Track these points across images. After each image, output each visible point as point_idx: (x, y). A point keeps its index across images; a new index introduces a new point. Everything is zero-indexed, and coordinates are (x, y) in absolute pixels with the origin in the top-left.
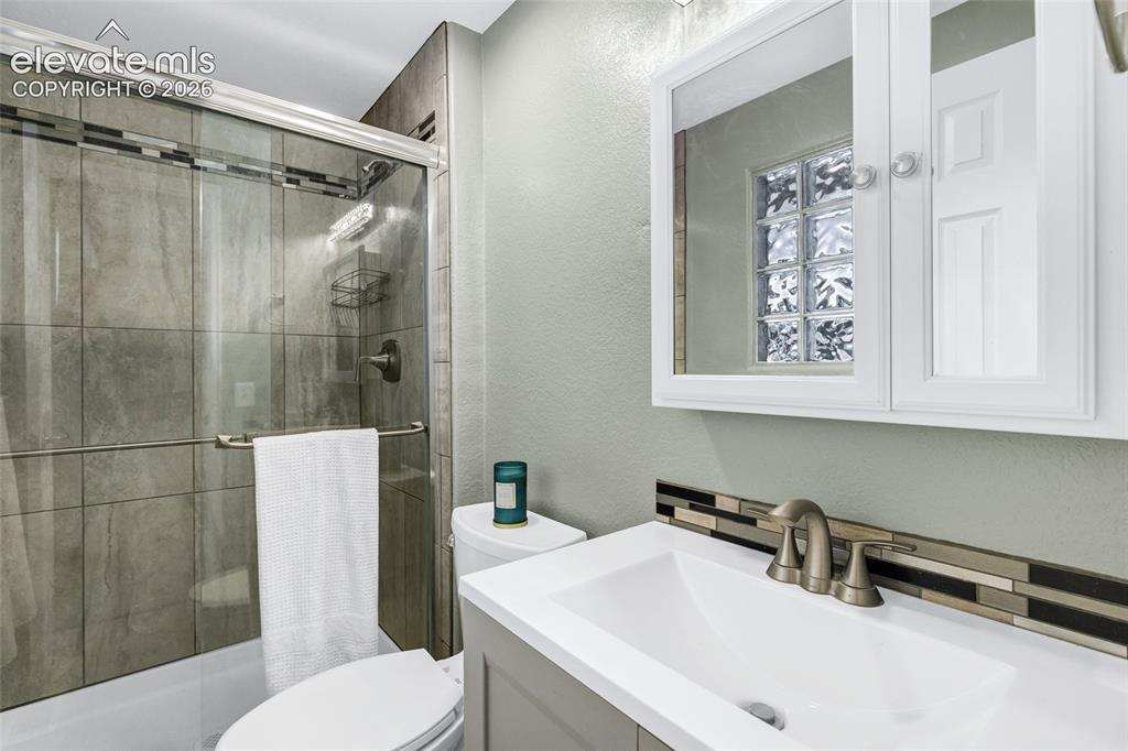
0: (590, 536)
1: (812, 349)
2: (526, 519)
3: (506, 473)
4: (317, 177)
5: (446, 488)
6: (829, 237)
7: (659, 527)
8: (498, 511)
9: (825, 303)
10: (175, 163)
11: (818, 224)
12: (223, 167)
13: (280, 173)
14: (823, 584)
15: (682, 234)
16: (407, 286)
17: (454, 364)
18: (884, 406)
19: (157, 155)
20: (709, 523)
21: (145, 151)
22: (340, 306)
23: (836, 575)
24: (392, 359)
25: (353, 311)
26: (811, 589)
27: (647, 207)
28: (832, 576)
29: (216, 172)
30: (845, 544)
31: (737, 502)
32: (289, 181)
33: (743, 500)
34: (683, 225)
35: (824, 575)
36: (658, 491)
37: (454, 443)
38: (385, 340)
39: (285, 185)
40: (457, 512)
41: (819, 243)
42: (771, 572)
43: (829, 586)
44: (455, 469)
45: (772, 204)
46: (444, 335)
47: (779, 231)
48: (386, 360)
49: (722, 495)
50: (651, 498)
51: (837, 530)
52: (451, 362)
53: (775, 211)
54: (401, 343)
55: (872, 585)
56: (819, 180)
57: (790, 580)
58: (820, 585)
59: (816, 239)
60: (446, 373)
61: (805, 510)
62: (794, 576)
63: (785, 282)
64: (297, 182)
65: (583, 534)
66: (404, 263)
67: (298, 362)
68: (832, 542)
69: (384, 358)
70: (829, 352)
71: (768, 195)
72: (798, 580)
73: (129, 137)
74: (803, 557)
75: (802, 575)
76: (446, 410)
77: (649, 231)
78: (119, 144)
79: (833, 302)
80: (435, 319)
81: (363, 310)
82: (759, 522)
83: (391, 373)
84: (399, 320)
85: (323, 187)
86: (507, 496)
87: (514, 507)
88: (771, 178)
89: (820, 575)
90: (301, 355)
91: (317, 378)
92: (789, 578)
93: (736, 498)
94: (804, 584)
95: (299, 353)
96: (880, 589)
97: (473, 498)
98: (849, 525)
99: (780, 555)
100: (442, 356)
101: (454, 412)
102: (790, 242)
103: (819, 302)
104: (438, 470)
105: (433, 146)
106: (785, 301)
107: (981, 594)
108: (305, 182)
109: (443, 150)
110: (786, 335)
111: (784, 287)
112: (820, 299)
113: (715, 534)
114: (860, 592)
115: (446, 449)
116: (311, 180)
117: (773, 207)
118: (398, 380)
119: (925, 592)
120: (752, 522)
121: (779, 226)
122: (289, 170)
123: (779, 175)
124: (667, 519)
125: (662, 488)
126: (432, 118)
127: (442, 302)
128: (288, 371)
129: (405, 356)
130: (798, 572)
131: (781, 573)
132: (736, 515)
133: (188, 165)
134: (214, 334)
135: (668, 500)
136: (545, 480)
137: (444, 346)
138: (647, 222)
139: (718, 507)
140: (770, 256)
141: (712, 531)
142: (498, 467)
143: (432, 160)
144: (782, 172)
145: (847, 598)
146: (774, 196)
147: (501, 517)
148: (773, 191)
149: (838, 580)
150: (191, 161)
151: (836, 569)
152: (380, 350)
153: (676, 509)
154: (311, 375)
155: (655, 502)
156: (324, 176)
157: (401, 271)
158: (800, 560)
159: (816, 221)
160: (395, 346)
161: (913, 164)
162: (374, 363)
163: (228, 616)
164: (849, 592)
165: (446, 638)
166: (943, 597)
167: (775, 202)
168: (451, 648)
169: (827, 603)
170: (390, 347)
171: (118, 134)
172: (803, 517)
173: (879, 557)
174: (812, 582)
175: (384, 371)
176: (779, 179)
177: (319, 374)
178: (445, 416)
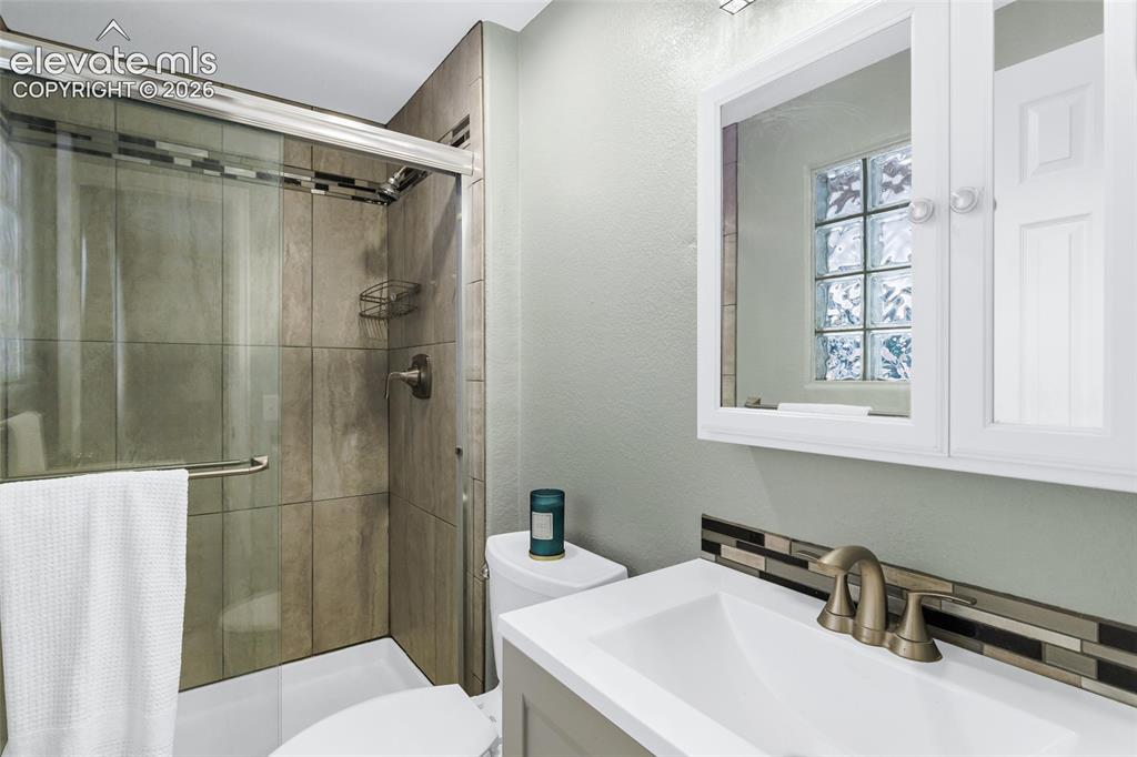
0: (632, 573)
1: (877, 366)
2: (563, 552)
3: (544, 501)
4: (346, 182)
5: (479, 514)
6: (897, 242)
7: (703, 566)
8: (534, 542)
9: (892, 314)
10: (206, 171)
11: (884, 227)
12: (252, 174)
13: (309, 179)
14: (877, 635)
15: (732, 235)
16: (439, 299)
17: (487, 382)
18: (941, 452)
19: (189, 164)
20: (758, 564)
21: (177, 161)
22: (369, 317)
23: (891, 625)
24: (423, 375)
25: (382, 322)
26: (864, 640)
27: (694, 224)
28: (886, 627)
29: (246, 180)
30: (902, 592)
31: (788, 543)
32: (318, 187)
33: (794, 540)
34: (734, 227)
35: (879, 626)
36: (703, 527)
37: (487, 467)
38: (415, 354)
39: (313, 191)
40: (491, 540)
41: (886, 248)
42: (822, 620)
43: (883, 638)
44: (489, 494)
45: (833, 204)
46: (477, 352)
47: (841, 234)
48: (416, 376)
49: (772, 534)
50: (696, 534)
51: (894, 577)
52: (485, 381)
53: (837, 212)
54: (430, 358)
55: (929, 639)
56: (886, 178)
57: (842, 630)
58: (873, 636)
59: (882, 244)
60: (480, 392)
61: (858, 557)
62: (846, 624)
63: (847, 291)
64: (325, 188)
65: (623, 569)
66: (436, 275)
67: (325, 377)
68: (887, 589)
69: (414, 374)
70: (894, 370)
71: (829, 194)
72: (851, 630)
73: (162, 146)
74: (856, 604)
75: (855, 625)
76: (479, 432)
77: (696, 249)
78: (153, 154)
79: (900, 313)
80: (468, 334)
81: (391, 321)
82: (811, 565)
83: (422, 389)
84: (430, 333)
85: (352, 192)
86: (544, 526)
87: (551, 538)
88: (831, 176)
89: (875, 625)
90: (329, 368)
91: (344, 393)
92: (841, 628)
93: (787, 538)
94: (856, 635)
95: (326, 368)
96: (938, 643)
97: (508, 527)
98: (906, 573)
99: (832, 602)
100: (475, 375)
101: (488, 434)
102: (853, 247)
103: (885, 313)
104: (471, 495)
105: (467, 153)
106: (848, 312)
107: (1047, 652)
108: (334, 187)
109: (478, 156)
110: (848, 349)
111: (846, 297)
112: (886, 311)
113: (764, 575)
114: (916, 645)
115: (479, 472)
116: (340, 185)
117: (834, 208)
118: (429, 397)
119: (987, 648)
120: (804, 564)
121: (841, 229)
122: (318, 175)
123: (842, 172)
124: (713, 556)
125: (709, 524)
126: (466, 122)
127: (476, 317)
128: (318, 386)
129: (436, 373)
130: (850, 621)
131: (833, 621)
132: (786, 555)
133: (218, 174)
134: (242, 349)
135: (714, 537)
136: (585, 509)
137: (477, 363)
138: (694, 240)
139: (767, 546)
140: (830, 261)
141: (761, 572)
142: (534, 495)
143: (466, 166)
144: (844, 169)
145: (902, 652)
146: (835, 196)
147: (537, 548)
148: (835, 190)
149: (893, 632)
150: (221, 169)
151: (892, 619)
152: (410, 366)
153: (723, 546)
154: (339, 389)
155: (700, 538)
156: (352, 181)
157: (433, 282)
158: (853, 608)
159: (883, 223)
160: (426, 361)
161: (973, 201)
162: (403, 379)
163: (255, 642)
164: (904, 645)
165: (478, 673)
166: (1006, 654)
167: (835, 203)
168: (484, 682)
169: (881, 655)
170: (421, 362)
171: (151, 143)
172: (856, 564)
173: (938, 608)
174: (865, 632)
175: (414, 388)
176: (842, 177)
177: (346, 389)
178: (479, 438)
